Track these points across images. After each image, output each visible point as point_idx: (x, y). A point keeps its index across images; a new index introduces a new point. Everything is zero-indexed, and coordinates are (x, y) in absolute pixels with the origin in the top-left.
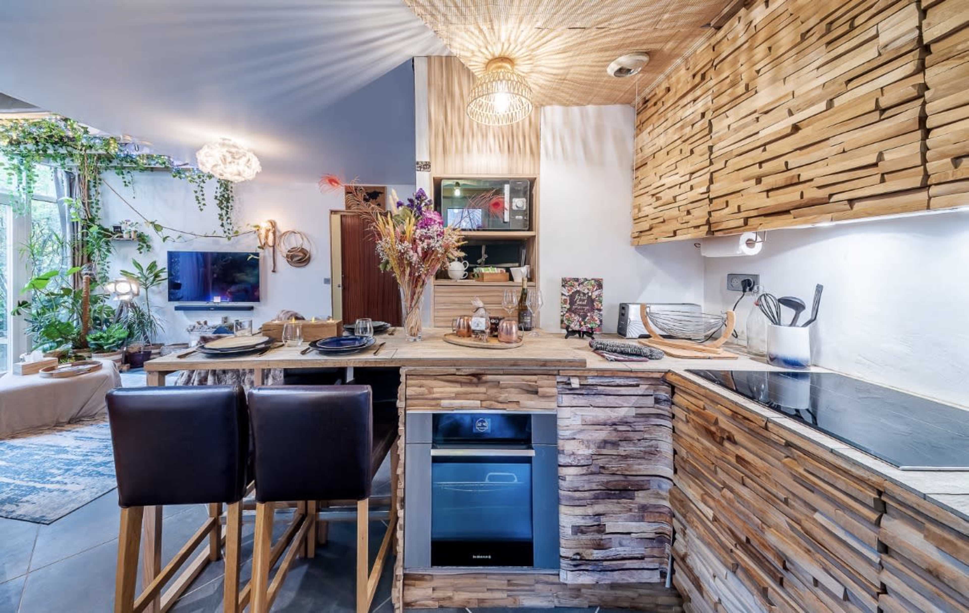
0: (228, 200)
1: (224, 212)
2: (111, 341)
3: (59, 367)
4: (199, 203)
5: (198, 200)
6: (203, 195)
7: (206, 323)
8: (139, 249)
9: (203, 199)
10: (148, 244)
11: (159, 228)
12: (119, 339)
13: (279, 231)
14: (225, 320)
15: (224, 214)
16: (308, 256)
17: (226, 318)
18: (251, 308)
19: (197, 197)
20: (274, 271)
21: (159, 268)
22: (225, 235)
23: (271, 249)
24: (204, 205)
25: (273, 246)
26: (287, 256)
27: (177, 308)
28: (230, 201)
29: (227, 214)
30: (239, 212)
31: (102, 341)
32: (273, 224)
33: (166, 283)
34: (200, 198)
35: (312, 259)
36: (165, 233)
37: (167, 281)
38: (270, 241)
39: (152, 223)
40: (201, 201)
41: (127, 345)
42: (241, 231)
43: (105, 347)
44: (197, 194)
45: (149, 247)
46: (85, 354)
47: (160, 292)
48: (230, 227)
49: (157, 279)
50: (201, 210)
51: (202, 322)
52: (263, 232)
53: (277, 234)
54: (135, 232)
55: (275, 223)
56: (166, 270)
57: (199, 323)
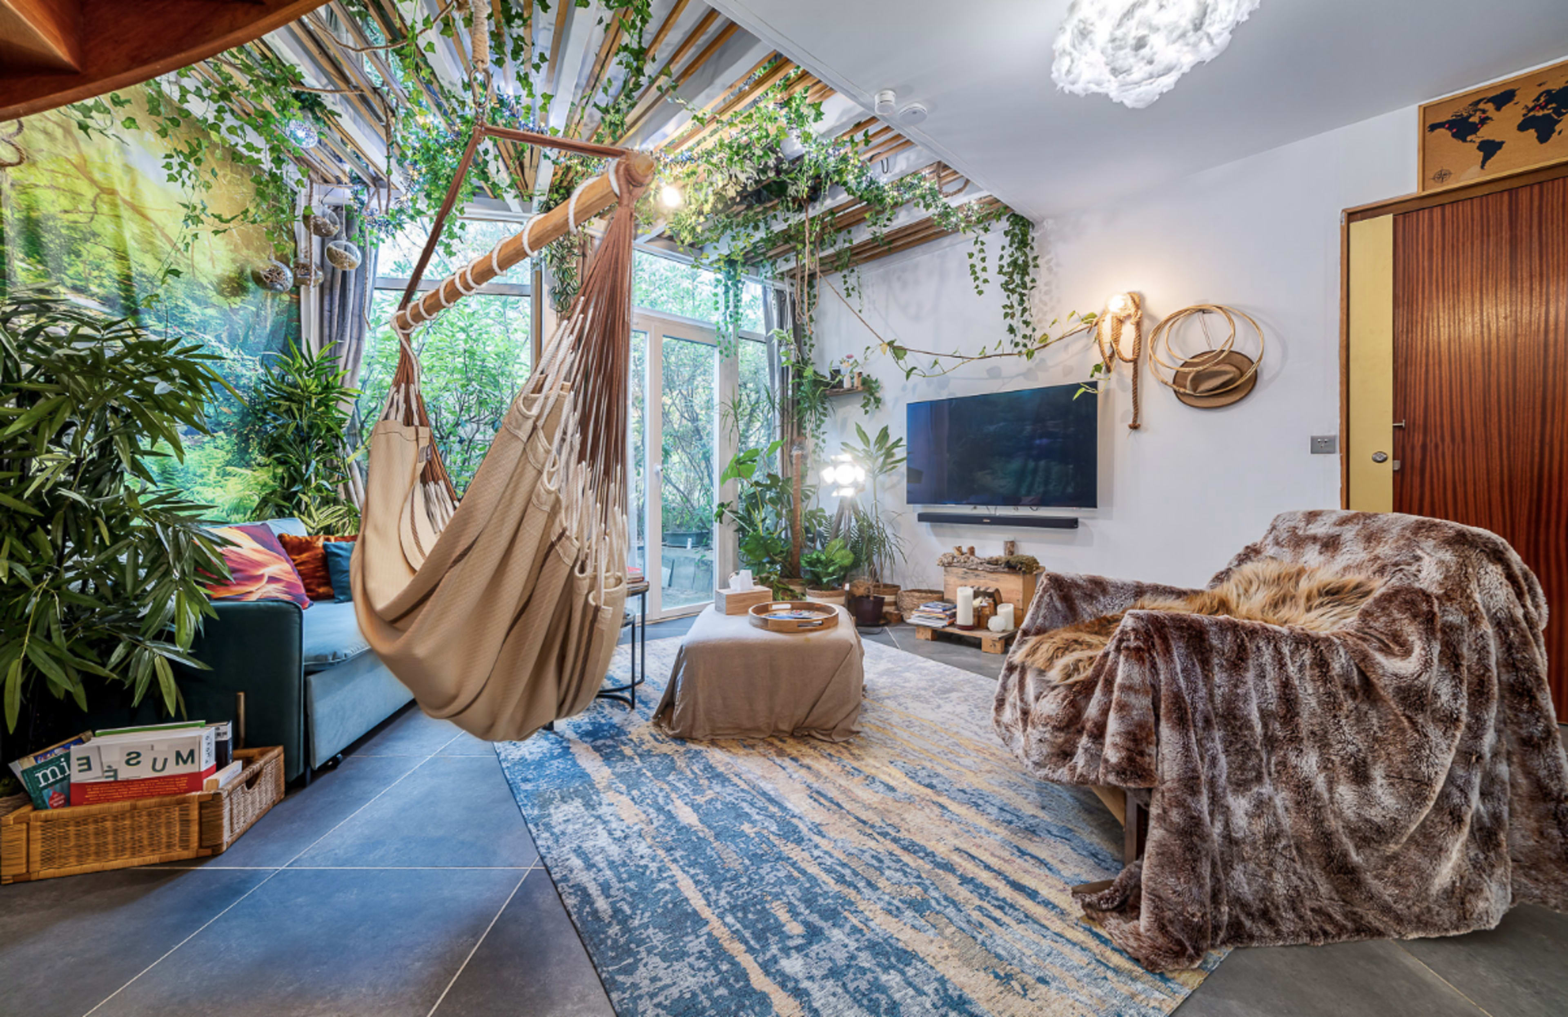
0: (1023, 270)
1: (1015, 298)
2: (831, 569)
3: (774, 607)
4: (976, 279)
5: (974, 272)
6: (983, 260)
7: (972, 551)
8: (864, 406)
9: (984, 269)
10: (877, 395)
11: (901, 353)
12: (841, 568)
13: (1152, 318)
14: (1011, 546)
15: (1016, 304)
16: (1249, 374)
17: (1013, 543)
18: (1072, 524)
19: (972, 266)
20: (1135, 427)
21: (892, 439)
22: (1016, 350)
23: (1129, 369)
24: (986, 281)
25: (1135, 361)
26: (1178, 379)
27: (922, 518)
28: (1031, 270)
29: (1022, 301)
30: (1046, 293)
31: (819, 569)
32: (1138, 302)
33: (903, 467)
34: (979, 266)
35: (1264, 377)
36: (909, 360)
37: (905, 463)
38: (1126, 348)
39: (890, 344)
40: (979, 274)
41: (850, 581)
42: (1054, 333)
43: (825, 580)
44: (972, 261)
45: (878, 401)
46: (797, 589)
47: (893, 486)
48: (1028, 332)
49: (890, 460)
50: (980, 293)
51: (965, 549)
52: (1106, 329)
53: (1147, 325)
54: (860, 374)
55: (1142, 298)
56: (904, 442)
57: (959, 549)
